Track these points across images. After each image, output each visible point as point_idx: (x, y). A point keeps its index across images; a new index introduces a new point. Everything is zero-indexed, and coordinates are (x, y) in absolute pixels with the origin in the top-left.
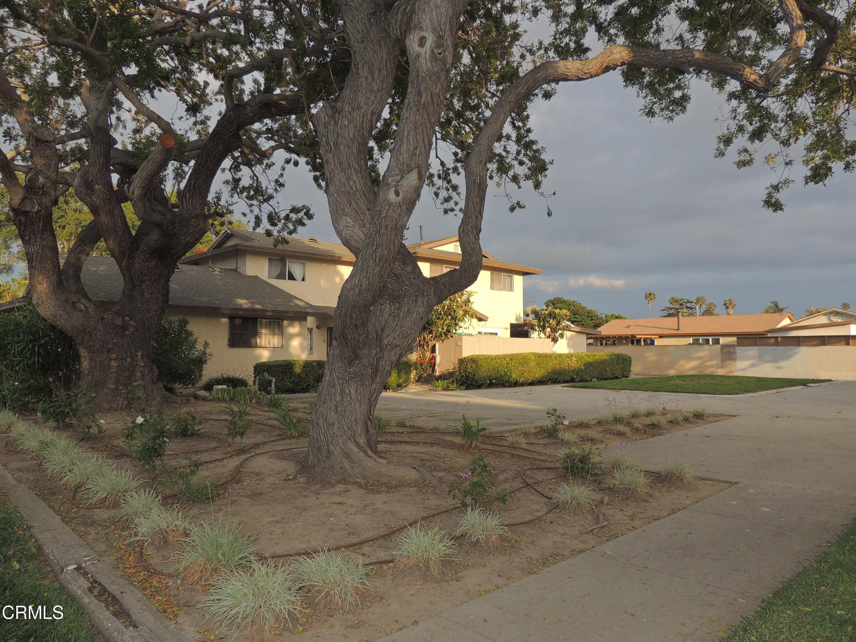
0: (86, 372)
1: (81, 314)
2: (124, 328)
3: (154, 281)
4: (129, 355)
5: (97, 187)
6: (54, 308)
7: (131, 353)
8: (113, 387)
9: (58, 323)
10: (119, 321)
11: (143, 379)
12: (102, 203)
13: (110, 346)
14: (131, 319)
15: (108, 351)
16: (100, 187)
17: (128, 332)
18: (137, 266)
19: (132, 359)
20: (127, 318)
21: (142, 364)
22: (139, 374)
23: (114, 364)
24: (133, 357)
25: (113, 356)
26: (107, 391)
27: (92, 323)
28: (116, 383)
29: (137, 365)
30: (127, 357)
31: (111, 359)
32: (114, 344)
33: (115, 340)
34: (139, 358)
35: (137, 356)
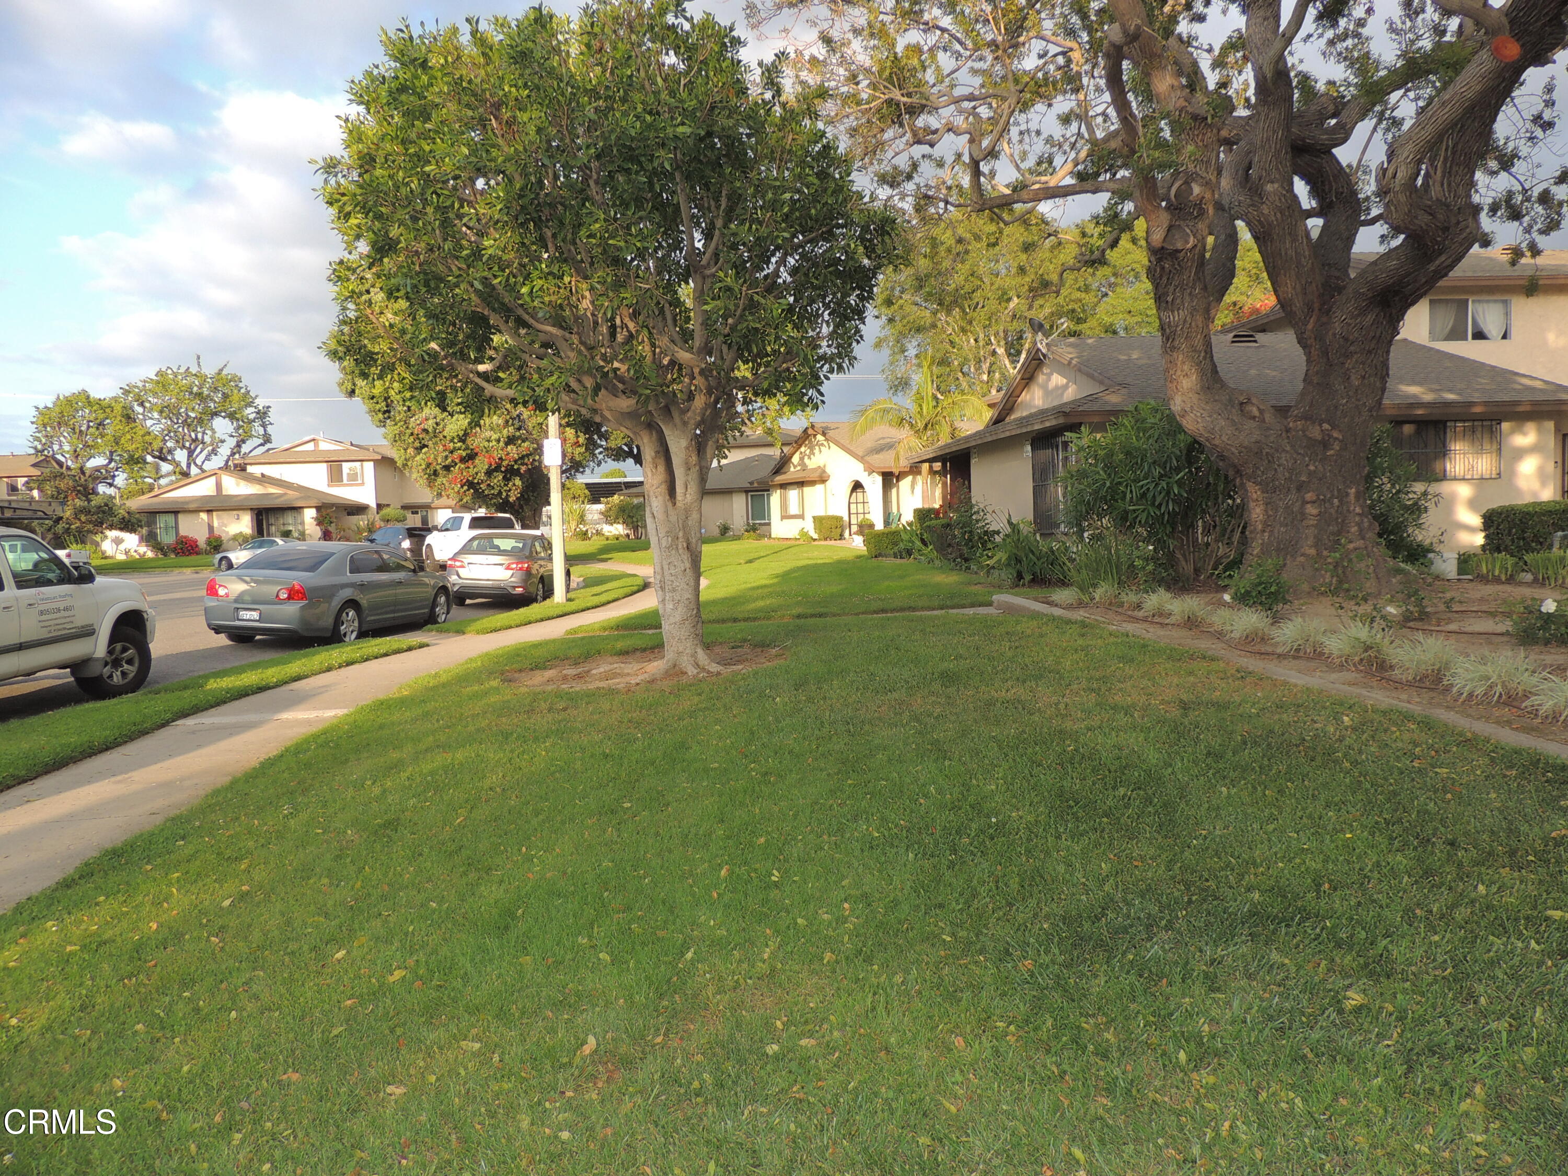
0: (1260, 527)
1: (1252, 424)
2: (1325, 444)
3: (1370, 352)
4: (1336, 493)
5: (1269, 187)
6: (1210, 416)
7: (1339, 490)
8: (1312, 552)
9: (1217, 442)
10: (1315, 432)
11: (1363, 538)
12: (1279, 215)
13: (1303, 478)
14: (1333, 428)
15: (1299, 489)
16: (1276, 185)
17: (1332, 452)
18: (1337, 327)
19: (1341, 501)
20: (1326, 426)
21: (1358, 510)
22: (1354, 529)
23: (1311, 510)
24: (1343, 496)
25: (1309, 496)
26: (1302, 559)
27: (1272, 439)
28: (1315, 545)
29: (1348, 511)
30: (1333, 497)
31: (1305, 503)
32: (1310, 474)
33: (1312, 468)
34: (1352, 497)
35: (1347, 494)
